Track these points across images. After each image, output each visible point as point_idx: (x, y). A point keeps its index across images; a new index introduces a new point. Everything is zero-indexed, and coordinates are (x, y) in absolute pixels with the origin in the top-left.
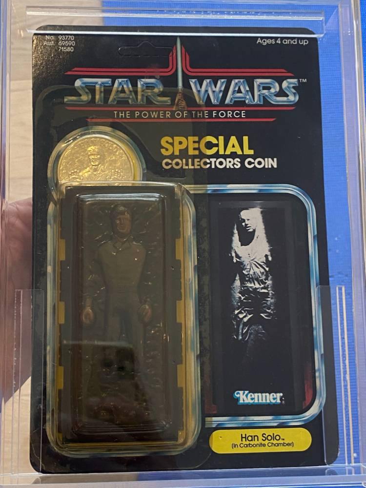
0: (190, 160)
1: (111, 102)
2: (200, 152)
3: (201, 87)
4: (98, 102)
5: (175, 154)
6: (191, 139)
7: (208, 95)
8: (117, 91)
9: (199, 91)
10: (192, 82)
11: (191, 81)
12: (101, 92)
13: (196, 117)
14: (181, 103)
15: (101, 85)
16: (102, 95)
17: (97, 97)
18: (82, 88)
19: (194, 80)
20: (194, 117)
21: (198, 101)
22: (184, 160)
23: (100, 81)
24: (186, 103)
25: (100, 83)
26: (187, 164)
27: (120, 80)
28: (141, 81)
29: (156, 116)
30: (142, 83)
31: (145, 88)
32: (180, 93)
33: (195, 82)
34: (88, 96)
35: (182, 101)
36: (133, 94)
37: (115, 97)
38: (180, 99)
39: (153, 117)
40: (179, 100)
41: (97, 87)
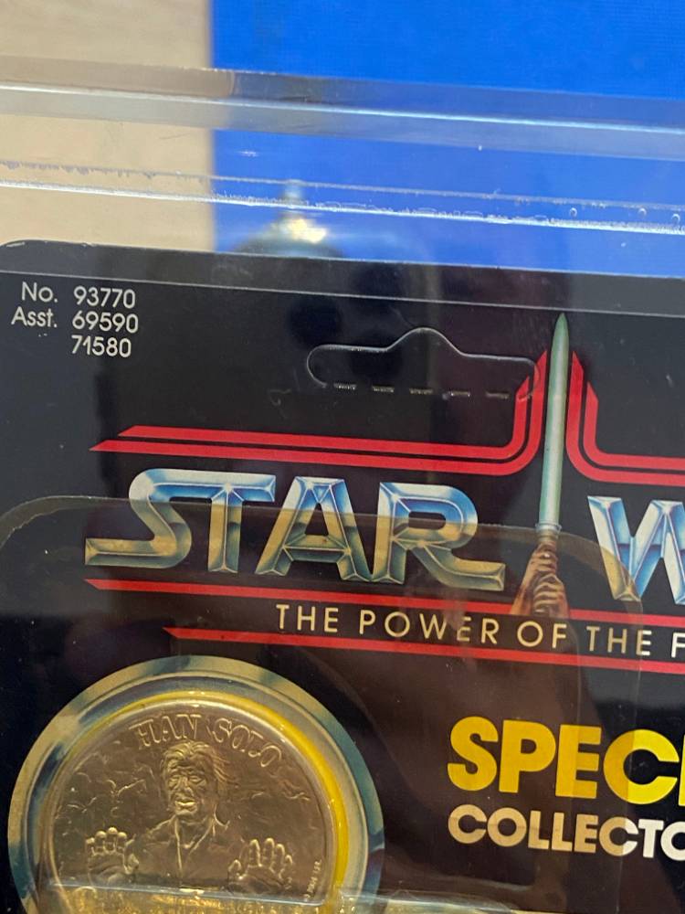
0: (559, 818)
1: (269, 566)
2: (603, 788)
3: (633, 532)
4: (219, 565)
5: (502, 789)
6: (572, 735)
7: (661, 563)
8: (296, 526)
9: (624, 548)
10: (600, 509)
11: (597, 504)
12: (231, 526)
13: (601, 651)
14: (546, 589)
15: (232, 497)
16: (237, 535)
17: (215, 544)
18: (159, 505)
19: (606, 502)
20: (592, 648)
21: (614, 586)
22: (536, 816)
23: (229, 481)
24: (567, 591)
25: (228, 489)
26: (546, 833)
27: (310, 482)
28: (394, 490)
29: (440, 635)
30: (396, 498)
31: (406, 518)
32: (547, 549)
33: (612, 509)
34: (178, 539)
35: (552, 581)
36: (357, 539)
37: (284, 547)
38: (544, 574)
39: (427, 634)
40: (540, 574)
41: (218, 502)
